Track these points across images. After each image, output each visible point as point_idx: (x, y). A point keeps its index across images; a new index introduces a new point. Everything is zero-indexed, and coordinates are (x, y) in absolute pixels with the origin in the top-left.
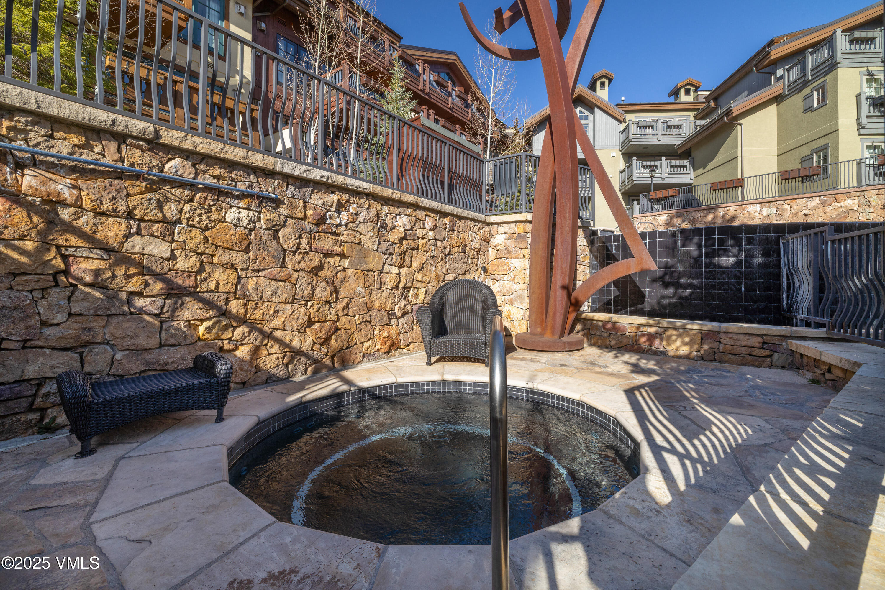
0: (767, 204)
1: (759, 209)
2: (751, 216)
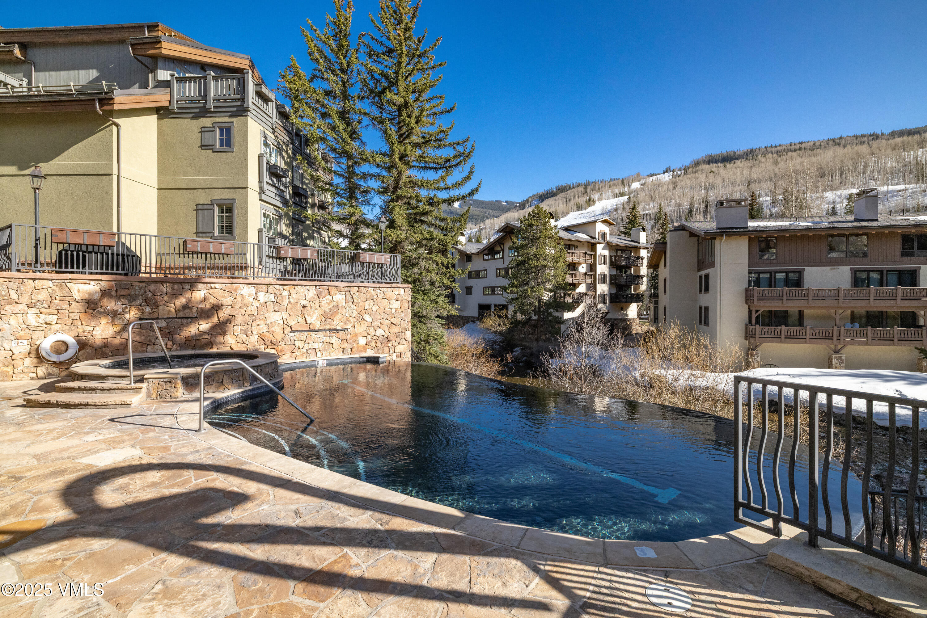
0: (264, 288)
1: (254, 293)
2: (245, 301)
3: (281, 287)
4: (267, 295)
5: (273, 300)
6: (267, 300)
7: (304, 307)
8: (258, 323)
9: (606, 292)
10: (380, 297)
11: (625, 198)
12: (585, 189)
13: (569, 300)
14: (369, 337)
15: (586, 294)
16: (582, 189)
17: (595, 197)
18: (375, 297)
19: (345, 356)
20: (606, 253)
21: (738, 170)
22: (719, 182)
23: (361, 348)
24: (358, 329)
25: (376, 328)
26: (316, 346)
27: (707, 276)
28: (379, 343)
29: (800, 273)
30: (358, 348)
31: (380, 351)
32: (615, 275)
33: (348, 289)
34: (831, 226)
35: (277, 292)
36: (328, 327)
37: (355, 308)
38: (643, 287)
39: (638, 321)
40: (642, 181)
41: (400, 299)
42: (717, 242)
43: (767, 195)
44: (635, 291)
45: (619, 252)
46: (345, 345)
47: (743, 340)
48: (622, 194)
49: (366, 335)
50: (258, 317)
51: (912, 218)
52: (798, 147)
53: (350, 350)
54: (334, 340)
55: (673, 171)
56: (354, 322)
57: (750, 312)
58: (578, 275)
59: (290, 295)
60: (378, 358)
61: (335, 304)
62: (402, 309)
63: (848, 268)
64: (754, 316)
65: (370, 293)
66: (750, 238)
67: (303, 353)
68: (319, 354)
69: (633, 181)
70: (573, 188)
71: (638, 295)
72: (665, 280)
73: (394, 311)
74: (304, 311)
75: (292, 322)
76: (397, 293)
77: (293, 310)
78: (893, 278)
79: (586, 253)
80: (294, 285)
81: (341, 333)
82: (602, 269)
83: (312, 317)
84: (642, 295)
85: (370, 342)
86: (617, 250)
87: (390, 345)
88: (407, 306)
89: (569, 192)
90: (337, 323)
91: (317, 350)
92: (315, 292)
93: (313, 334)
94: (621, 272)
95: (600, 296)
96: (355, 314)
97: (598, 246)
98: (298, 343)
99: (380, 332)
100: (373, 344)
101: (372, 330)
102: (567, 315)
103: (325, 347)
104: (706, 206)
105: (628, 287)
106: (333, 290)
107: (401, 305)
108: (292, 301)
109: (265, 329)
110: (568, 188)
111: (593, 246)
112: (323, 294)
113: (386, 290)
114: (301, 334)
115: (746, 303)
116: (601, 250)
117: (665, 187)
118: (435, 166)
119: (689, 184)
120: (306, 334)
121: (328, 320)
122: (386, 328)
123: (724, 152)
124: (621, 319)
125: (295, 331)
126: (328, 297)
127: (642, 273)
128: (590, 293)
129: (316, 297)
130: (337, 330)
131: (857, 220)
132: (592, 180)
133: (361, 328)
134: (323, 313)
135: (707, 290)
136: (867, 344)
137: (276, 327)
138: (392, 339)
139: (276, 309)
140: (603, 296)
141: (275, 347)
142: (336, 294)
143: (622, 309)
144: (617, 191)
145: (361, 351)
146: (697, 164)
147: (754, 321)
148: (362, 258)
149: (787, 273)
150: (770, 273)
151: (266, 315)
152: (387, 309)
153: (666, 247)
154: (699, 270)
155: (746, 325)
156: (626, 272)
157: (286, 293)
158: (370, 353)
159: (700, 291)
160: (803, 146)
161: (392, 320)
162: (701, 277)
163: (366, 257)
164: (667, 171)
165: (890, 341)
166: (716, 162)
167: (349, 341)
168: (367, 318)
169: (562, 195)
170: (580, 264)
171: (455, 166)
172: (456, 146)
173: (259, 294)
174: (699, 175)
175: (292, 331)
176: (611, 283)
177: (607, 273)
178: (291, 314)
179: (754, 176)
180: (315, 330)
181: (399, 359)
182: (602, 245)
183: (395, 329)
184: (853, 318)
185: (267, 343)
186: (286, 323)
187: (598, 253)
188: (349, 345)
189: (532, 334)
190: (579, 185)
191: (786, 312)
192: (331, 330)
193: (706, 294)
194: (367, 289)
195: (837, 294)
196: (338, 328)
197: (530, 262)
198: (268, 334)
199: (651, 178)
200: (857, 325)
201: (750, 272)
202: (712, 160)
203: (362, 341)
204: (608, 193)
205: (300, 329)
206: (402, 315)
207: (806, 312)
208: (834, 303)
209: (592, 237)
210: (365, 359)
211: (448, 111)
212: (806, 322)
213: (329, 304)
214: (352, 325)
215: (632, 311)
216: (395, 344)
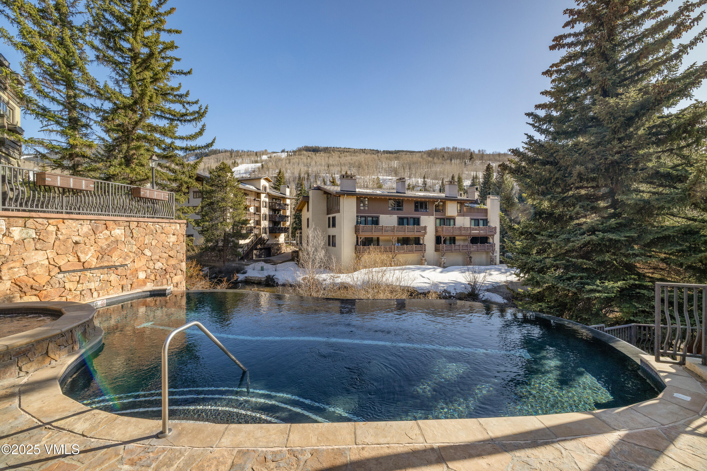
1: (4, 227)
3: (45, 221)
4: (25, 231)
5: (34, 236)
6: (24, 236)
7: (76, 243)
8: (12, 265)
9: (267, 226)
10: (159, 231)
11: (260, 165)
12: (231, 154)
13: (244, 232)
14: (149, 271)
15: (255, 227)
16: (229, 154)
17: (239, 161)
18: (155, 232)
19: (125, 293)
20: (267, 200)
21: (323, 158)
22: (313, 163)
23: (141, 283)
24: (137, 265)
25: (155, 261)
26: (92, 286)
27: (334, 218)
28: (158, 275)
29: (378, 218)
30: (138, 283)
31: (159, 284)
32: (272, 215)
33: (128, 224)
34: (389, 194)
35: (39, 227)
36: (105, 264)
37: (134, 243)
38: (288, 223)
39: (285, 244)
40: (269, 155)
41: (176, 233)
42: (341, 198)
43: (337, 174)
44: (283, 225)
45: (274, 200)
46: (124, 282)
47: (354, 254)
48: (256, 162)
49: (146, 269)
50: (10, 258)
51: (417, 194)
52: (348, 150)
53: (129, 285)
54: (113, 277)
55: (287, 152)
56: (134, 257)
57: (357, 238)
58: (250, 214)
59: (58, 229)
60: (165, 290)
61: (113, 239)
62: (178, 243)
63: (396, 216)
64: (359, 240)
65: (150, 228)
66: (357, 197)
67: (76, 296)
68: (95, 294)
69: (263, 154)
70: (222, 152)
71: (285, 228)
72: (308, 219)
73: (171, 244)
74: (75, 249)
75: (61, 262)
76: (174, 228)
77: (62, 247)
78: (412, 221)
79: (255, 200)
80: (63, 219)
81: (120, 269)
82: (265, 211)
83: (86, 254)
84: (288, 228)
85: (150, 276)
86: (273, 199)
87: (168, 276)
88: (182, 239)
89: (219, 154)
90: (116, 260)
91: (93, 291)
92: (90, 227)
93: (88, 274)
94: (275, 213)
95: (263, 228)
96: (135, 248)
97: (262, 195)
98: (68, 286)
99: (159, 265)
100: (153, 277)
101: (151, 263)
102: (242, 242)
103: (102, 286)
104: (308, 176)
105: (279, 223)
106: (111, 225)
107: (178, 238)
108: (61, 237)
109: (22, 273)
110: (218, 152)
111: (258, 195)
112: (100, 229)
113: (164, 225)
114: (73, 274)
115: (356, 233)
116: (263, 197)
117: (284, 161)
118: (171, 117)
119: (297, 161)
120: (79, 274)
121: (106, 257)
122: (164, 261)
123: (314, 146)
124: (275, 244)
125: (65, 272)
126: (106, 231)
127: (287, 214)
128: (257, 227)
129: (91, 232)
130: (116, 267)
131: (397, 192)
132: (235, 149)
133: (140, 263)
134: (99, 249)
135: (334, 225)
136: (404, 253)
137: (38, 269)
138: (170, 271)
139: (38, 246)
140: (265, 229)
141: (37, 292)
142: (114, 229)
143: (276, 237)
144: (253, 159)
145: (141, 285)
146: (300, 150)
147: (359, 244)
148: (142, 193)
149: (372, 217)
150: (365, 217)
151: (24, 255)
152: (165, 243)
153: (309, 199)
154: (328, 214)
155: (356, 246)
156: (278, 213)
157: (52, 228)
158: (150, 287)
159: (329, 226)
160: (350, 150)
161: (170, 253)
162: (329, 218)
163: (146, 193)
164: (283, 151)
165: (411, 251)
166: (310, 151)
167: (129, 277)
168: (148, 252)
169: (213, 156)
170: (250, 206)
171: (189, 121)
172: (185, 104)
173: (11, 229)
174: (302, 157)
175: (61, 271)
176: (269, 221)
177: (267, 213)
178: (59, 252)
179: (331, 162)
180: (90, 269)
181: (176, 289)
182: (265, 195)
183: (173, 262)
184: (399, 241)
185: (25, 289)
186: (52, 263)
187: (262, 200)
188: (128, 280)
189: (215, 257)
190: (226, 151)
191: (372, 238)
192: (109, 267)
193: (334, 229)
194: (146, 224)
195: (393, 229)
196: (117, 264)
197: (220, 204)
198: (26, 278)
199: (274, 154)
200: (400, 244)
201: (357, 216)
202: (308, 149)
203: (142, 275)
204: (247, 160)
205: (71, 269)
206: (178, 248)
207: (381, 238)
208: (392, 234)
209: (258, 189)
210: (149, 293)
211: (185, 74)
212: (381, 243)
213: (106, 239)
214: (131, 260)
215: (282, 238)
216: (172, 275)
